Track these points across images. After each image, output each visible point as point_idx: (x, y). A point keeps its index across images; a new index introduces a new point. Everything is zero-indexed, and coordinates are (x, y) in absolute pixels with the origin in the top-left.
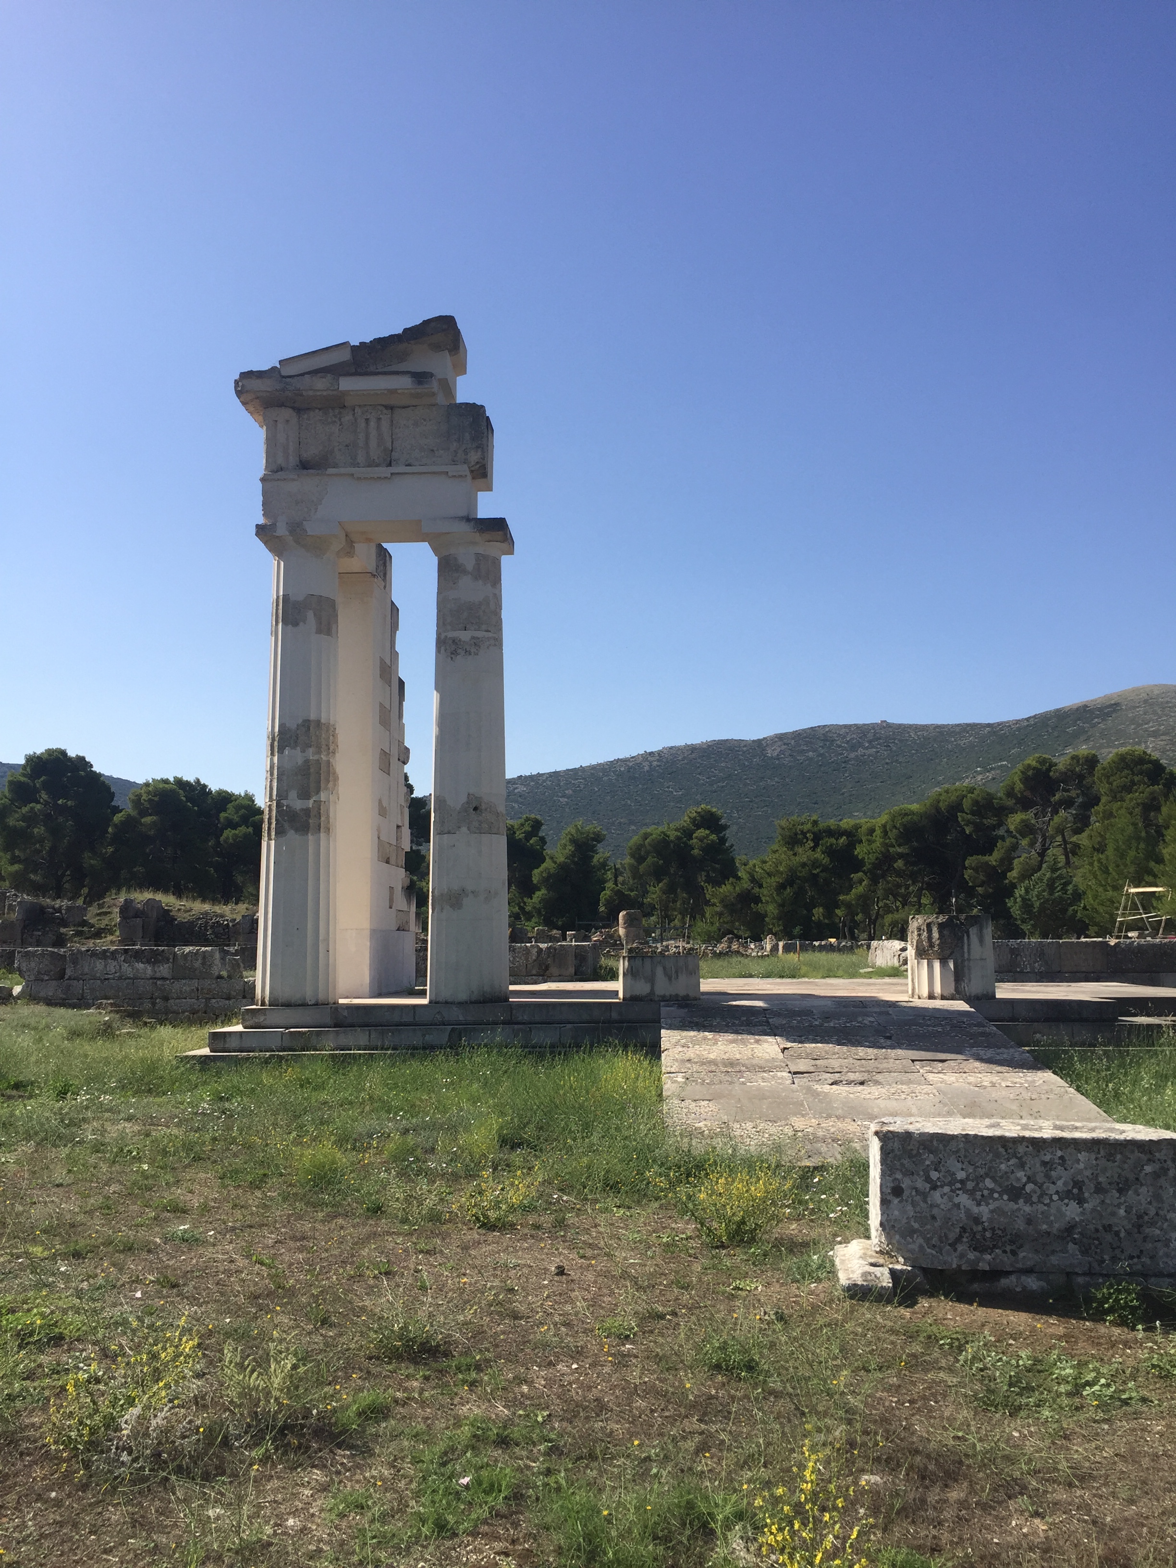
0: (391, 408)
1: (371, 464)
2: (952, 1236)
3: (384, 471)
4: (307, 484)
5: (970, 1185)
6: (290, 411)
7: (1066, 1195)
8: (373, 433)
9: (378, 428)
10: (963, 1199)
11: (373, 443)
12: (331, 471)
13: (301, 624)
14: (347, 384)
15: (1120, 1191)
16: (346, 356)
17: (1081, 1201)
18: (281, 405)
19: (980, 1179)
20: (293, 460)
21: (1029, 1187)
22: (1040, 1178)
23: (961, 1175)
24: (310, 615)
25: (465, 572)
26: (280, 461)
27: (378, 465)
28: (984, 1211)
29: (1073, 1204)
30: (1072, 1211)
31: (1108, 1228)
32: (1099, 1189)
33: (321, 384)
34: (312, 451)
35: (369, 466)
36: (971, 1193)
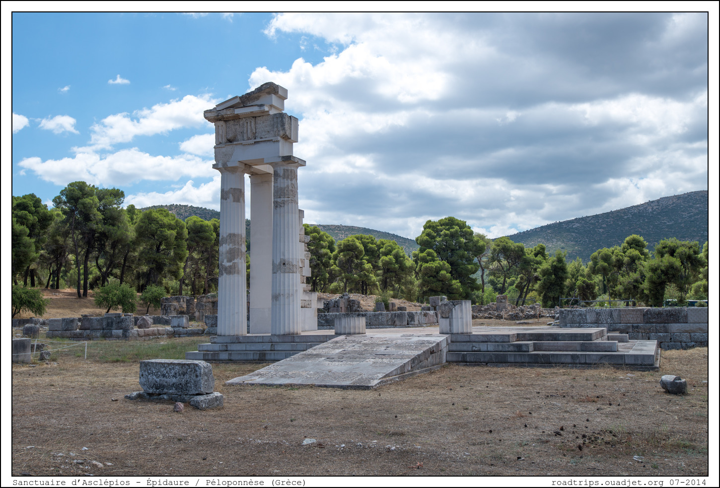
0: (256, 117)
1: (249, 139)
2: (152, 385)
3: (252, 141)
4: (228, 148)
5: (156, 374)
6: (223, 122)
7: (174, 376)
8: (249, 127)
9: (251, 125)
10: (154, 377)
11: (249, 131)
12: (235, 143)
13: (228, 199)
14: (238, 111)
15: (184, 375)
16: (238, 100)
17: (176, 378)
18: (220, 120)
19: (158, 372)
20: (224, 140)
21: (167, 374)
22: (169, 372)
23: (154, 371)
24: (231, 195)
25: (280, 176)
26: (220, 140)
27: (251, 139)
28: (158, 380)
29: (174, 378)
30: (174, 380)
31: (181, 384)
32: (179, 375)
33: (229, 113)
34: (230, 136)
35: (248, 140)
36: (156, 376)
